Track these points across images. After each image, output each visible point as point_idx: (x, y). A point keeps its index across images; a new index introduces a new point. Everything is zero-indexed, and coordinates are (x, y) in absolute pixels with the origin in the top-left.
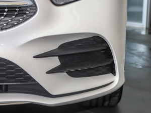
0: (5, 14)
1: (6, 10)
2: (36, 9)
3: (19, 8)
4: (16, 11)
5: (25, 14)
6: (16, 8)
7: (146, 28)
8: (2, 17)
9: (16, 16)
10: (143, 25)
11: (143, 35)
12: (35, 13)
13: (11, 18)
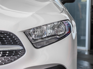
0: (7, 55)
1: (8, 52)
2: (25, 51)
3: (15, 51)
4: (13, 53)
5: (19, 54)
6: (14, 51)
7: (88, 50)
8: (5, 57)
9: (13, 55)
10: (86, 49)
11: (86, 55)
12: (24, 53)
13: (10, 57)
